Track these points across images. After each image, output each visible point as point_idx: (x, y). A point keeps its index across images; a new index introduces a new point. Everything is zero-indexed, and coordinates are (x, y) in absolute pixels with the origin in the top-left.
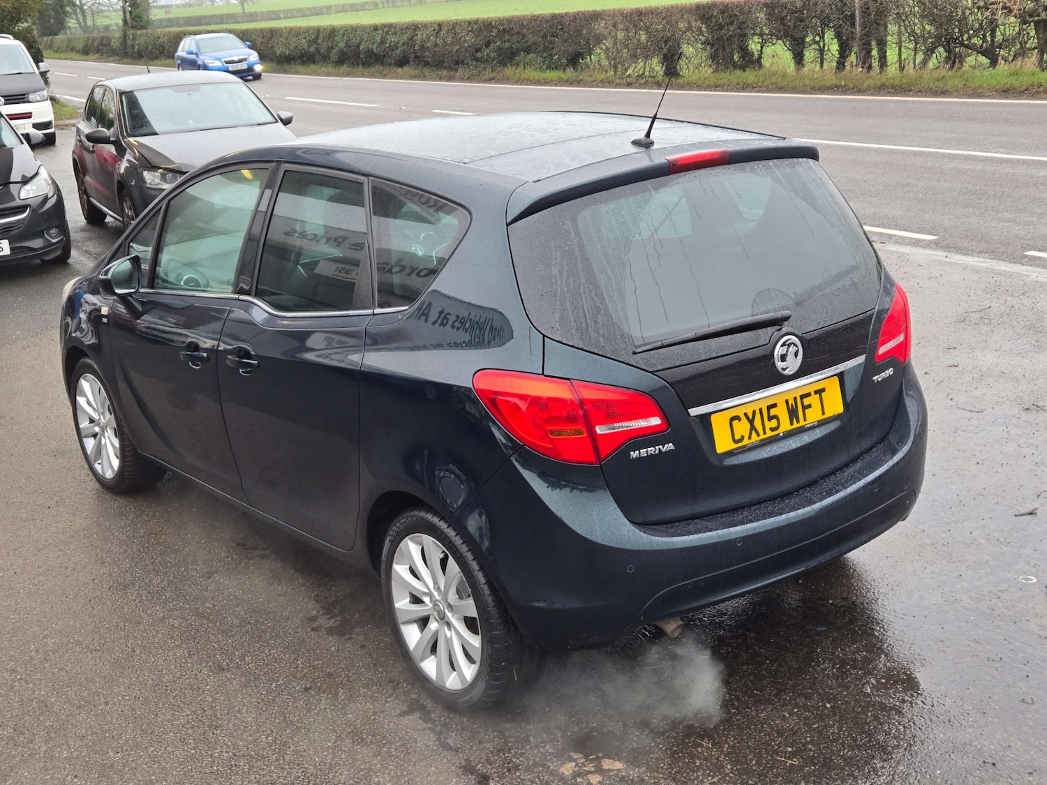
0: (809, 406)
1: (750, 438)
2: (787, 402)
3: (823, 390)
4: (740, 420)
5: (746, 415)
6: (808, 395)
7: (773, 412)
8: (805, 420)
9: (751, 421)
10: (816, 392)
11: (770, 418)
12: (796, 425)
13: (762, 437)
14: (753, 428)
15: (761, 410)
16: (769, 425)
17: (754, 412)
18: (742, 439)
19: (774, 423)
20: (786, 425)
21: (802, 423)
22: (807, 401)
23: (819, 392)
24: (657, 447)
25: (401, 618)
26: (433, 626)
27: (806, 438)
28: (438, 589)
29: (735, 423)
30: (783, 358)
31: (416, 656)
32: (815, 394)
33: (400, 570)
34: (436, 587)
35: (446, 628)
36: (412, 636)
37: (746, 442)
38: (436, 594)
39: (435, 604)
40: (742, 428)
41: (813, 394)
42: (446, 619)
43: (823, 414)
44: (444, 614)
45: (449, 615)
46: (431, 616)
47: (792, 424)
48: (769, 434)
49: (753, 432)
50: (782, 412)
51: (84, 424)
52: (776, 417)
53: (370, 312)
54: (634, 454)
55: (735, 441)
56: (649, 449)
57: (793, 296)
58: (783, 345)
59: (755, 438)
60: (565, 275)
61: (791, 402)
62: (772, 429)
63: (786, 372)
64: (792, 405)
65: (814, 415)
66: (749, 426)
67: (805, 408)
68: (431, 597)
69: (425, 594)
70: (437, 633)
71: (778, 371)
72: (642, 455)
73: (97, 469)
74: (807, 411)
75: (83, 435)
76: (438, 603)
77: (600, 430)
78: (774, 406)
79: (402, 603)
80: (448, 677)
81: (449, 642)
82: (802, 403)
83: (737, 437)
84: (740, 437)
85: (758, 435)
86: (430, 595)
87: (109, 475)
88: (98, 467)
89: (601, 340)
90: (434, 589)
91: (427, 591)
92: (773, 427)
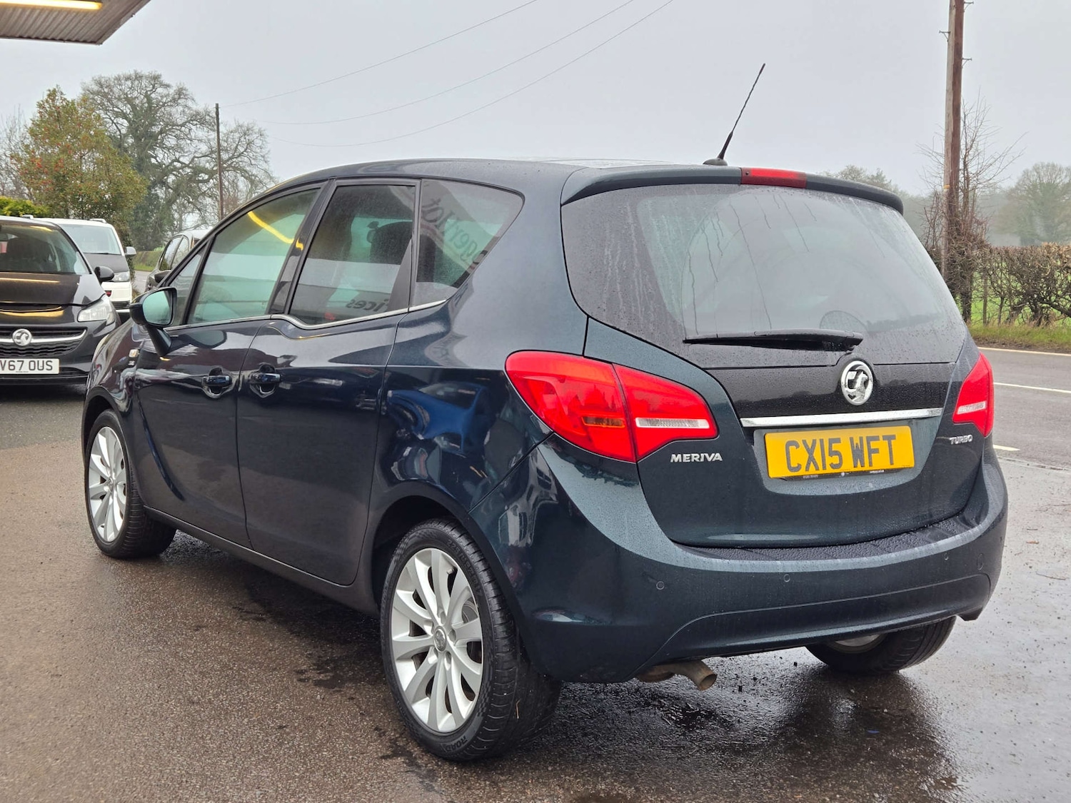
0: (876, 451)
1: (807, 469)
2: (852, 440)
3: (893, 437)
4: (797, 446)
5: (804, 442)
6: (876, 438)
8: (871, 464)
9: (810, 451)
10: (885, 438)
11: (832, 453)
12: (859, 468)
13: (821, 471)
14: (811, 459)
15: (822, 441)
17: (814, 442)
18: (799, 468)
19: (835, 460)
20: (848, 465)
21: (867, 468)
22: (874, 445)
23: (889, 438)
24: (702, 455)
25: (397, 652)
26: (431, 659)
27: (870, 486)
28: (442, 615)
29: (792, 448)
30: (851, 384)
31: (408, 698)
32: (884, 439)
33: (403, 595)
34: (441, 611)
35: (445, 659)
36: (406, 673)
37: (802, 472)
38: (439, 620)
39: (436, 631)
40: (799, 456)
41: (881, 438)
42: (447, 649)
43: (892, 463)
44: (446, 643)
45: (451, 643)
46: (431, 648)
47: (855, 465)
48: (829, 470)
49: (812, 463)
50: (845, 449)
51: (95, 484)
52: (837, 453)
53: (406, 310)
54: (676, 458)
55: (791, 469)
56: (693, 455)
57: (866, 324)
58: (852, 370)
59: (812, 470)
60: (618, 258)
61: (856, 441)
62: (833, 466)
63: (854, 401)
64: (857, 444)
65: (880, 462)
66: (806, 456)
67: (871, 451)
68: (433, 625)
69: (428, 622)
70: (434, 667)
71: (844, 398)
72: (684, 461)
73: (100, 533)
74: (873, 455)
75: (91, 496)
76: (440, 630)
77: (640, 423)
78: (838, 441)
79: (400, 635)
80: (442, 718)
81: (447, 675)
83: (794, 465)
84: (796, 465)
85: (817, 469)
86: (432, 622)
87: (111, 537)
88: (101, 530)
89: (651, 327)
90: (438, 614)
91: (430, 618)
92: (834, 463)
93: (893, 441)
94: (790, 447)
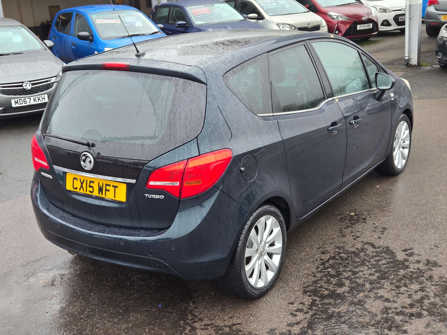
0: (109, 191)
1: (80, 190)
2: (99, 183)
4: (77, 180)
5: (80, 180)
6: (109, 185)
7: (92, 184)
8: (105, 195)
9: (82, 183)
10: (113, 186)
11: (90, 186)
15: (87, 181)
16: (89, 189)
17: (84, 181)
18: (76, 188)
19: (91, 189)
20: (96, 193)
22: (108, 188)
23: (115, 187)
27: (104, 204)
37: (78, 190)
40: (78, 184)
41: (111, 186)
43: (115, 197)
47: (99, 194)
48: (88, 193)
49: (82, 188)
50: (96, 186)
52: (92, 187)
54: (42, 173)
59: (82, 191)
61: (101, 184)
64: (101, 186)
65: (110, 196)
66: (80, 185)
67: (106, 190)
74: (107, 192)
77: (36, 159)
78: (93, 182)
82: (106, 187)
83: (75, 187)
84: (76, 187)
85: (84, 191)
92: (90, 191)
93: (116, 188)
94: (75, 180)
